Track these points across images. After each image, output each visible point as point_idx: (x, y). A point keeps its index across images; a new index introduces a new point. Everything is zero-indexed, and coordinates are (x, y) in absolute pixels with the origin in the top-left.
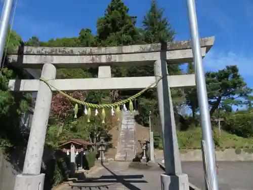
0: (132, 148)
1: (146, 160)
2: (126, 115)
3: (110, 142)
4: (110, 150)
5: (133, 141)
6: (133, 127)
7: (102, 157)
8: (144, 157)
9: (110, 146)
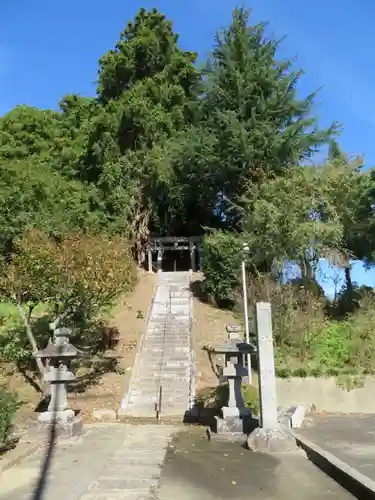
0: (181, 371)
1: (239, 422)
2: (169, 281)
3: (109, 353)
4: (108, 379)
5: (187, 349)
6: (186, 308)
7: (56, 409)
8: (231, 411)
9: (111, 366)
